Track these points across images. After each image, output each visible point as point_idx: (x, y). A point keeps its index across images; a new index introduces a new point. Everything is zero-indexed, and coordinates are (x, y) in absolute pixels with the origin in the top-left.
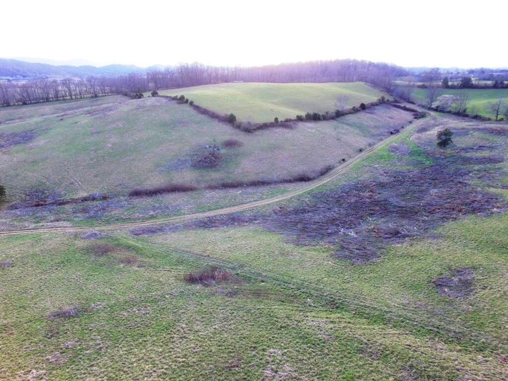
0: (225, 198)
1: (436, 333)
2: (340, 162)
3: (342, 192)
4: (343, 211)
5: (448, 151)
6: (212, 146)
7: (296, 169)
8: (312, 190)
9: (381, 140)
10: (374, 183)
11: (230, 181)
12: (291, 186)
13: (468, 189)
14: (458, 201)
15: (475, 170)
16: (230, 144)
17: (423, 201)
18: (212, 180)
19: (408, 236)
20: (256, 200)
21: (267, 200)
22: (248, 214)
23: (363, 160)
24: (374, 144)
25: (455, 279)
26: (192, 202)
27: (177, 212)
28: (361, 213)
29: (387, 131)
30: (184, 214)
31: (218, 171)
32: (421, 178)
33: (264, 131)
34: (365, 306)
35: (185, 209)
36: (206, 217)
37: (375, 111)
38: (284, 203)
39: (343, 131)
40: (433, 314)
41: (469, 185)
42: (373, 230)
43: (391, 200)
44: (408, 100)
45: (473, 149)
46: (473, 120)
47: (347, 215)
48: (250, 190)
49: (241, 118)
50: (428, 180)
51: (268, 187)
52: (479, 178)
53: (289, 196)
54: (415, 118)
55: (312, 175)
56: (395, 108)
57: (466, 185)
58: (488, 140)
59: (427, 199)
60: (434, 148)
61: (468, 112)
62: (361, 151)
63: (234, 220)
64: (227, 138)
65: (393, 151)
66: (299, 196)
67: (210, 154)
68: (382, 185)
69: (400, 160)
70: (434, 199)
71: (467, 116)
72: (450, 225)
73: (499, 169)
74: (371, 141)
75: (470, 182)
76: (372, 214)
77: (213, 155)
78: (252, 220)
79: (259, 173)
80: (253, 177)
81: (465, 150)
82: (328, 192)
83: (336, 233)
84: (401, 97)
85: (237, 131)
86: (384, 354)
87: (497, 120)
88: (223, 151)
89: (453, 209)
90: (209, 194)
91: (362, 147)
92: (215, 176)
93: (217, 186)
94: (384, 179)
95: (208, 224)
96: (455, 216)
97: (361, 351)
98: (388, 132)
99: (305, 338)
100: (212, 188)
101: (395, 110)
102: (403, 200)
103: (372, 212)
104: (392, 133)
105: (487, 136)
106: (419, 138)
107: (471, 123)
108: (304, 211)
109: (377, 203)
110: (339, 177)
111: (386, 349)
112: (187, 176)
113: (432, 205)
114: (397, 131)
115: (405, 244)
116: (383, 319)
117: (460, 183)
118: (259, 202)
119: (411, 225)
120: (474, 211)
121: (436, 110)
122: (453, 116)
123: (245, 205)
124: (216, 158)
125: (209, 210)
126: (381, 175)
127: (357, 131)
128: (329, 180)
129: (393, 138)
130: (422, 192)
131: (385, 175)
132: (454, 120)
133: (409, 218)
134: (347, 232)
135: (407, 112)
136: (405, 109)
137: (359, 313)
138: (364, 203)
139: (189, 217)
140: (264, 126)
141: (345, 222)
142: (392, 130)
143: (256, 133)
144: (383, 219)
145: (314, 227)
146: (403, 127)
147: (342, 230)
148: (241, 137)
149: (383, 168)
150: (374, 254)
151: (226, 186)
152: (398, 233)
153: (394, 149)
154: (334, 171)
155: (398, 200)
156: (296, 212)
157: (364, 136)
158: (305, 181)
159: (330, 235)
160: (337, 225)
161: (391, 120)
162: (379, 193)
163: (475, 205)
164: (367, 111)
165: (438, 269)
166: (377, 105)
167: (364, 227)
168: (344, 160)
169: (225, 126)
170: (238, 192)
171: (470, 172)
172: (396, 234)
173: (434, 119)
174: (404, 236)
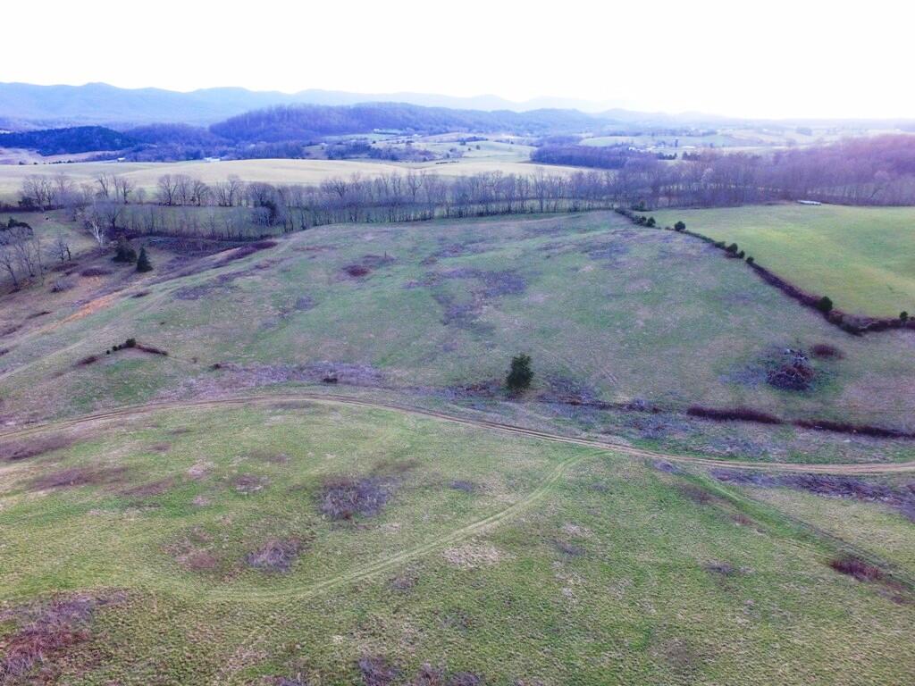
0: (827, 446)
6: (796, 351)
11: (832, 421)
16: (823, 352)
18: (802, 411)
20: (878, 462)
22: (870, 483)
26: (779, 442)
27: (764, 456)
30: (774, 461)
31: (809, 397)
33: (880, 334)
35: (774, 453)
36: (811, 474)
48: (863, 440)
49: (840, 305)
51: (893, 442)
63: (849, 487)
64: (818, 339)
67: (795, 366)
77: (800, 368)
78: (878, 493)
79: (875, 413)
80: (862, 419)
85: (833, 328)
88: (813, 363)
90: (802, 435)
92: (805, 404)
93: (811, 423)
95: (813, 485)
100: (805, 425)
112: (763, 398)
118: (882, 465)
123: (860, 466)
124: (804, 373)
125: (809, 462)
139: (783, 467)
140: (880, 326)
143: (867, 336)
148: (840, 341)
151: (825, 426)
169: (812, 316)
170: (847, 440)
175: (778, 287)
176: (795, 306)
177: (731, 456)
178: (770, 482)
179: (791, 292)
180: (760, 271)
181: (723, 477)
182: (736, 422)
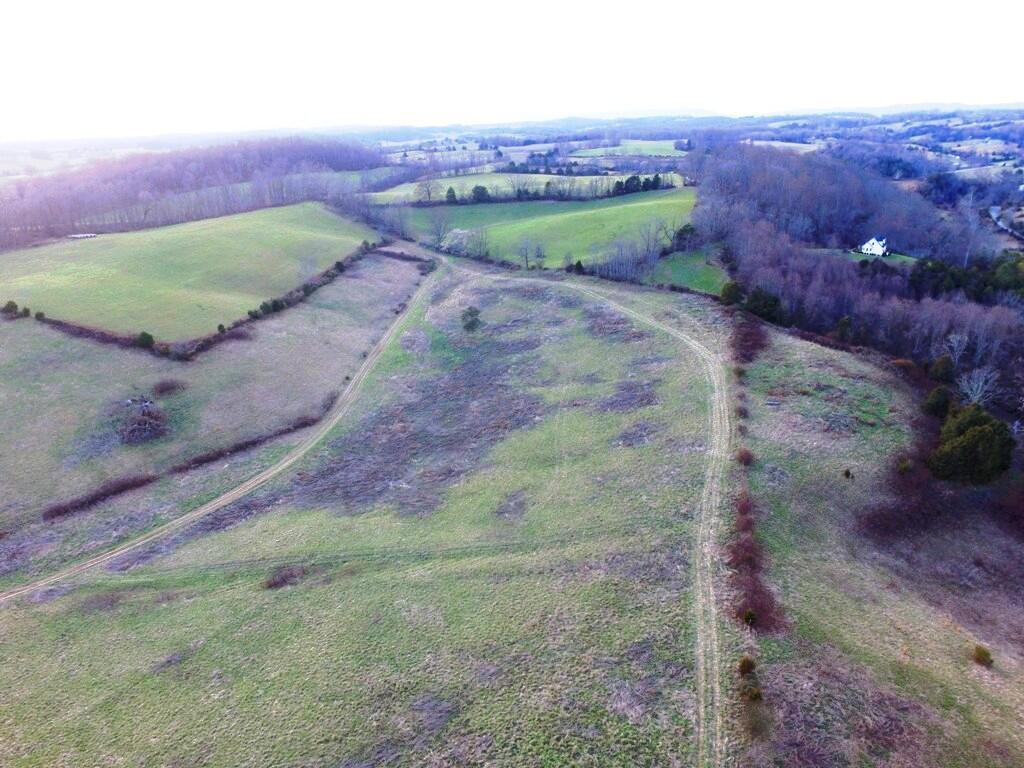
0: (210, 479)
1: (505, 549)
2: (344, 383)
3: (367, 431)
4: (380, 459)
5: (479, 334)
6: (137, 398)
7: (287, 408)
8: (326, 438)
9: (386, 328)
10: (401, 408)
11: (204, 453)
12: (294, 439)
13: (508, 394)
14: (502, 414)
15: (513, 364)
16: (165, 389)
17: (466, 423)
18: (171, 457)
19: (462, 472)
20: (260, 472)
21: (272, 468)
22: (262, 495)
23: (374, 371)
24: (379, 339)
25: (512, 504)
26: (164, 499)
27: (155, 521)
28: (403, 455)
29: (388, 308)
30: (169, 520)
31: (172, 439)
32: (455, 387)
33: (209, 352)
34: (450, 550)
35: (164, 512)
36: (208, 515)
37: (361, 271)
38: (298, 466)
39: (327, 324)
40: (501, 537)
41: (510, 387)
42: (423, 475)
43: (429, 428)
44: (403, 234)
45: (506, 326)
46: (501, 269)
47: (387, 462)
48: (239, 458)
49: (160, 336)
50: (464, 389)
51: (263, 448)
52: (519, 375)
53: (300, 453)
54: (422, 274)
55: (315, 414)
56: (388, 259)
57: (506, 387)
58: (521, 308)
59: (469, 418)
60: (457, 333)
61: (492, 255)
62: (365, 355)
63: (248, 508)
64: (154, 379)
65: (408, 348)
66: (313, 450)
67: (143, 415)
68: (411, 408)
69: (422, 360)
70: (476, 417)
71: (491, 262)
72: (500, 446)
73: (538, 357)
74: (372, 333)
75: (510, 383)
76: (415, 454)
77: (149, 414)
78: (272, 500)
79: (236, 429)
80: (228, 440)
81: (497, 329)
82: (349, 436)
83: (385, 489)
84: (391, 231)
85: (165, 361)
87: (528, 269)
88: (160, 404)
89: (499, 427)
90: (183, 480)
91: (364, 348)
92: (171, 449)
93: (186, 465)
94: (412, 398)
95: (216, 523)
96: (501, 436)
98: (392, 310)
100: (182, 469)
101: (388, 263)
102: (443, 427)
103: (414, 451)
104: (397, 313)
105: (520, 303)
106: (436, 316)
107: (498, 277)
108: (332, 471)
109: (414, 437)
110: (353, 408)
112: (126, 462)
113: (477, 427)
114: (403, 306)
115: (462, 483)
116: (466, 553)
117: (500, 386)
118: (264, 473)
119: (460, 458)
120: (519, 423)
121: (448, 252)
122: (473, 262)
123: (247, 483)
124: (156, 418)
125: (202, 504)
126: (405, 392)
127: (346, 318)
128: (340, 415)
129: (402, 320)
130: (460, 409)
131: (410, 390)
132: (475, 270)
133: (458, 450)
134: (396, 484)
135: (407, 264)
136: (403, 257)
137: (446, 557)
138: (399, 440)
139: (179, 522)
140: (206, 345)
141: (389, 473)
142: (396, 306)
143: (199, 359)
144: (430, 458)
145: (356, 488)
146: (409, 297)
147: (391, 483)
148: (176, 372)
149: (405, 380)
150: (436, 502)
151: (201, 462)
152: (451, 471)
153: (409, 344)
154: (341, 399)
155: (437, 427)
156: (323, 475)
157: (360, 327)
158: (310, 425)
159: (380, 493)
160: (382, 479)
161: (389, 286)
162: (412, 422)
163: (519, 416)
164: (348, 273)
165: (497, 499)
166: (360, 259)
167: (413, 473)
168: (347, 378)
169: (138, 356)
170: (225, 465)
171: (508, 367)
172: (450, 473)
173: (449, 271)
174: (459, 473)
175: (87, 337)
176: (116, 352)
177: (121, 539)
178: (175, 544)
179: (105, 339)
180: (58, 325)
181: (122, 566)
182: (109, 501)
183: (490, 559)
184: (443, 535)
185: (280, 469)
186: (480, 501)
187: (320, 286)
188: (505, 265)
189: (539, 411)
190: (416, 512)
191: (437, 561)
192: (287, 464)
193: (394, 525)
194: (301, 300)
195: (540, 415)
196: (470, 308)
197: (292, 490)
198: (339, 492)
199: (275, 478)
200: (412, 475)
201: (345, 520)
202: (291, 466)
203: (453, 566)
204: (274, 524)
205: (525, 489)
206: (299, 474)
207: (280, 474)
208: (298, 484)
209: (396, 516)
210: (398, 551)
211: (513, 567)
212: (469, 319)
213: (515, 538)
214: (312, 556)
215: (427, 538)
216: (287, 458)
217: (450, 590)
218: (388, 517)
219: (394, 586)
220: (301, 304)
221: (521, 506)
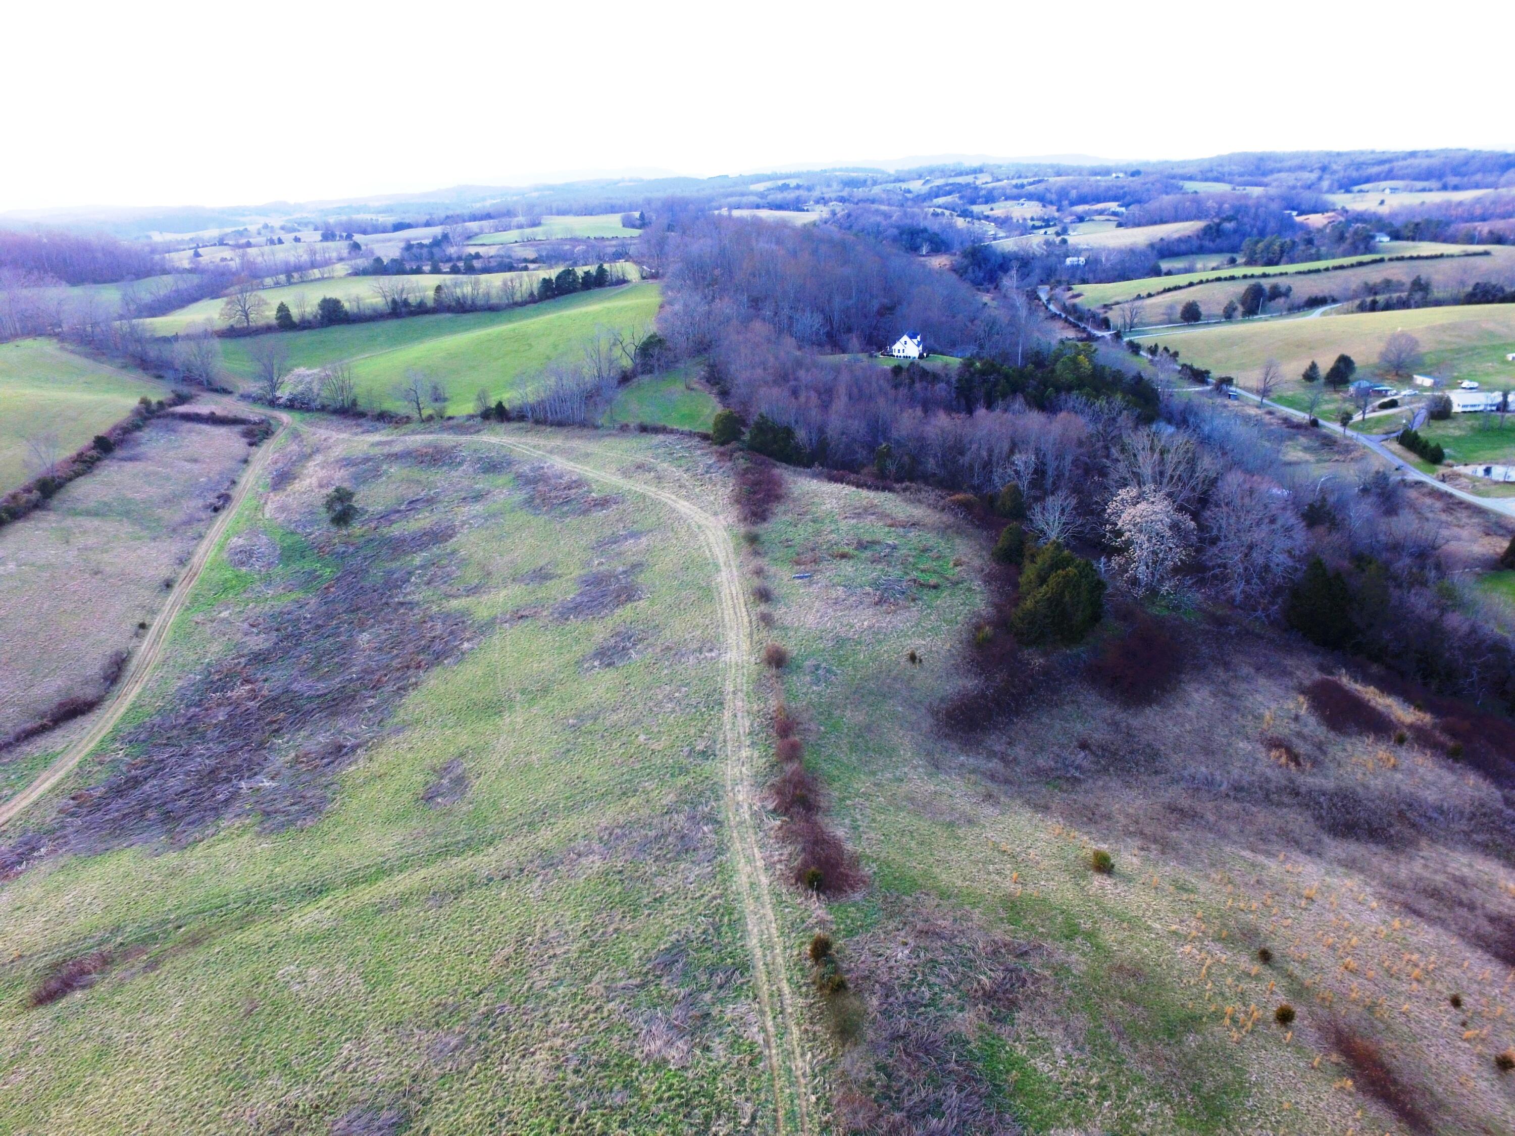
1: (445, 852)
2: (137, 635)
3: (188, 707)
4: (218, 748)
5: (356, 528)
7: (36, 691)
8: (116, 729)
9: (201, 537)
10: (243, 660)
12: (56, 740)
13: (416, 615)
14: (410, 647)
15: (417, 569)
17: (354, 669)
19: (359, 746)
23: (188, 609)
24: (190, 554)
25: (445, 781)
28: (256, 737)
29: (200, 503)
32: (330, 616)
34: (355, 871)
37: (142, 449)
38: (70, 785)
39: (91, 540)
40: (435, 835)
41: (417, 603)
42: (297, 760)
43: (295, 686)
44: (209, 383)
45: (399, 511)
46: (378, 424)
47: (232, 752)
50: (345, 617)
52: (428, 583)
53: (71, 763)
54: (251, 444)
55: (89, 693)
56: (188, 425)
57: (411, 605)
58: (419, 482)
59: (359, 662)
60: (322, 529)
61: (362, 404)
62: (168, 585)
65: (243, 563)
66: (95, 754)
68: (260, 658)
69: (268, 581)
70: (370, 657)
71: (362, 415)
72: (412, 698)
73: (453, 552)
74: (175, 547)
75: (416, 598)
76: (277, 731)
78: (27, 852)
81: (386, 517)
82: (157, 719)
83: (235, 795)
84: (188, 379)
86: (404, 900)
87: (423, 421)
89: (408, 667)
91: (165, 573)
94: (259, 642)
96: (414, 680)
97: (380, 911)
98: (206, 507)
99: (309, 939)
101: (190, 431)
102: (318, 680)
103: (275, 726)
104: (216, 510)
105: (417, 473)
106: (283, 508)
107: (376, 437)
108: (135, 782)
109: (273, 703)
110: (159, 674)
111: (403, 894)
113: (373, 672)
114: (226, 498)
115: (361, 763)
116: (384, 871)
117: (402, 604)
119: (352, 725)
120: (439, 658)
121: (291, 405)
122: (334, 418)
126: (246, 634)
127: (127, 528)
128: (137, 689)
129: (225, 521)
130: (343, 647)
131: (255, 630)
132: (339, 430)
133: (347, 713)
134: (253, 783)
135: (222, 431)
136: (214, 420)
137: (353, 883)
138: (248, 713)
141: (238, 768)
142: (212, 499)
144: (302, 733)
145: (184, 802)
146: (234, 482)
147: (243, 784)
149: (244, 616)
150: (323, 800)
152: (340, 748)
153: (243, 557)
154: (134, 662)
155: (309, 682)
156: (117, 791)
157: (154, 539)
158: (83, 713)
159: (227, 802)
160: (227, 780)
161: (195, 467)
162: (266, 680)
163: (438, 646)
164: (119, 453)
165: (421, 778)
166: (138, 427)
167: (278, 761)
168: (143, 626)
171: (410, 573)
172: (338, 752)
173: (296, 435)
174: (354, 749)
183: (423, 873)
184: (343, 850)
185: (34, 797)
186: (394, 786)
187: (70, 480)
188: (384, 418)
189: (468, 635)
190: (292, 823)
191: (340, 893)
192: (47, 785)
193: (258, 849)
194: (37, 506)
195: (468, 640)
196: (337, 490)
197: (63, 827)
198: (151, 815)
199: (27, 813)
200: (278, 764)
201: (172, 858)
202: (54, 789)
203: (366, 894)
204: (35, 893)
205: (462, 755)
206: (73, 798)
207: (36, 804)
208: (72, 815)
209: (258, 834)
210: (272, 890)
211: (462, 878)
212: (338, 507)
213: (456, 834)
214: (117, 929)
215: (316, 860)
216: (44, 775)
217: (367, 933)
218: (246, 838)
219: (271, 948)
220: (38, 514)
221: (460, 782)
